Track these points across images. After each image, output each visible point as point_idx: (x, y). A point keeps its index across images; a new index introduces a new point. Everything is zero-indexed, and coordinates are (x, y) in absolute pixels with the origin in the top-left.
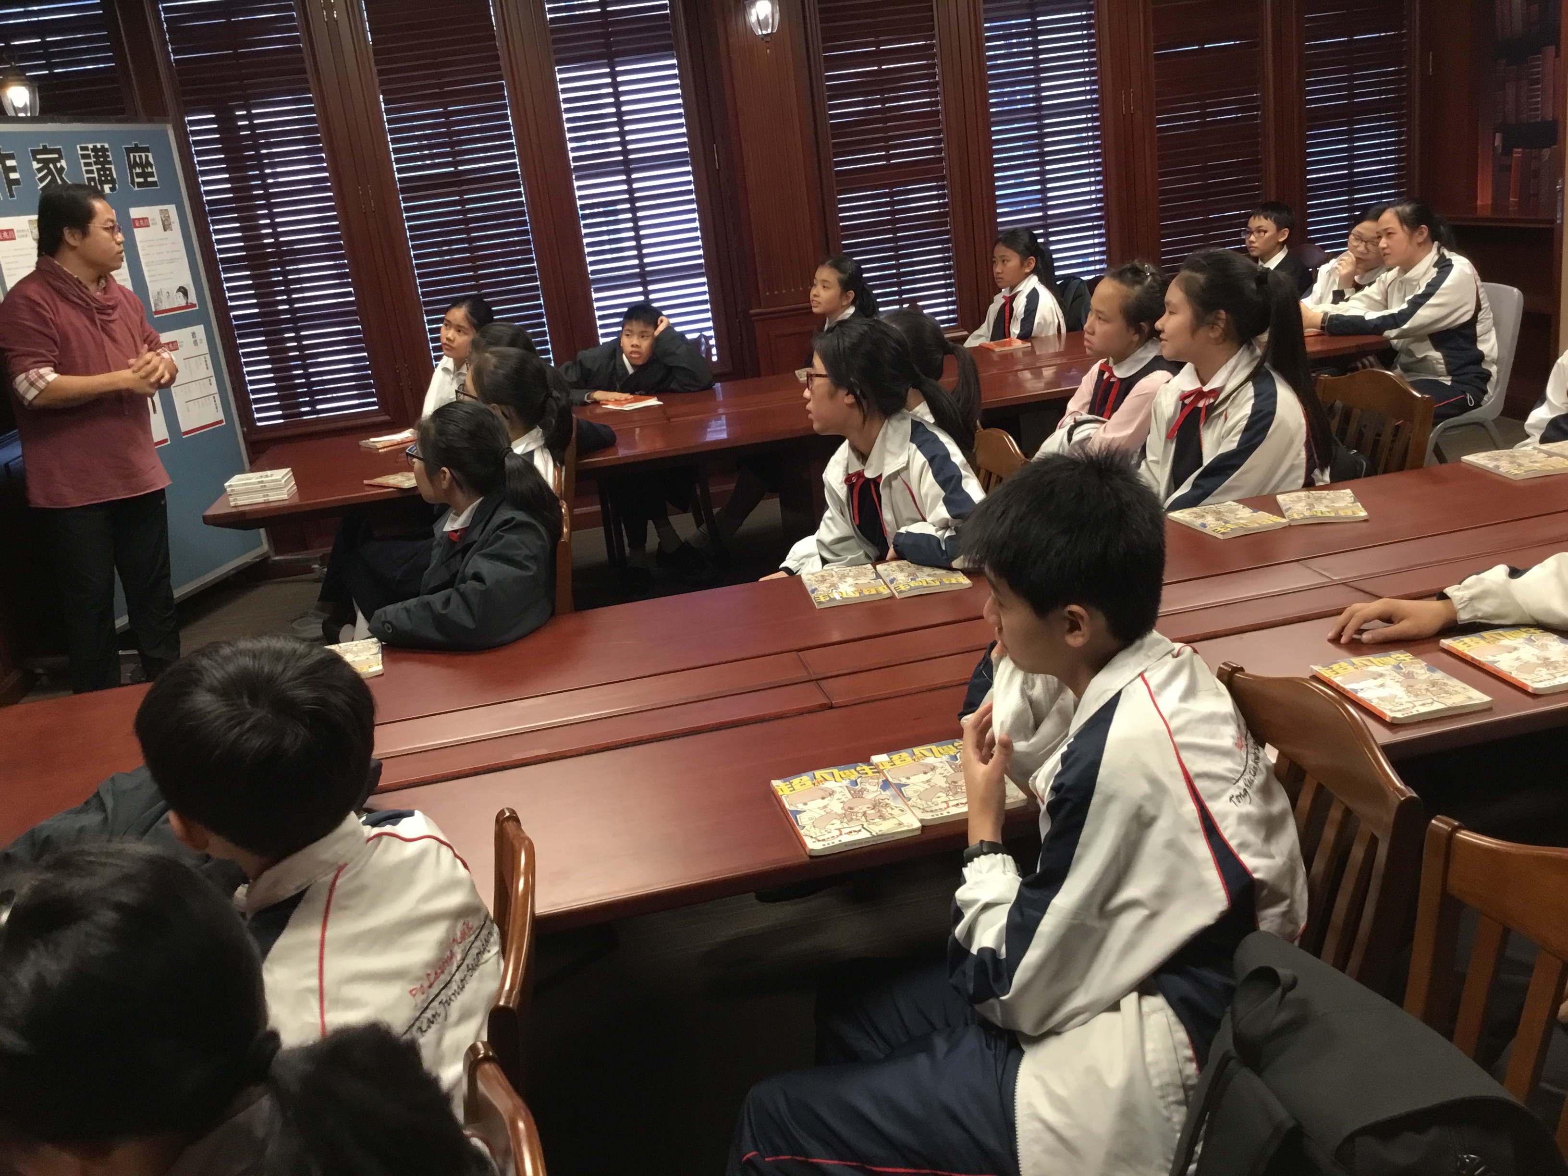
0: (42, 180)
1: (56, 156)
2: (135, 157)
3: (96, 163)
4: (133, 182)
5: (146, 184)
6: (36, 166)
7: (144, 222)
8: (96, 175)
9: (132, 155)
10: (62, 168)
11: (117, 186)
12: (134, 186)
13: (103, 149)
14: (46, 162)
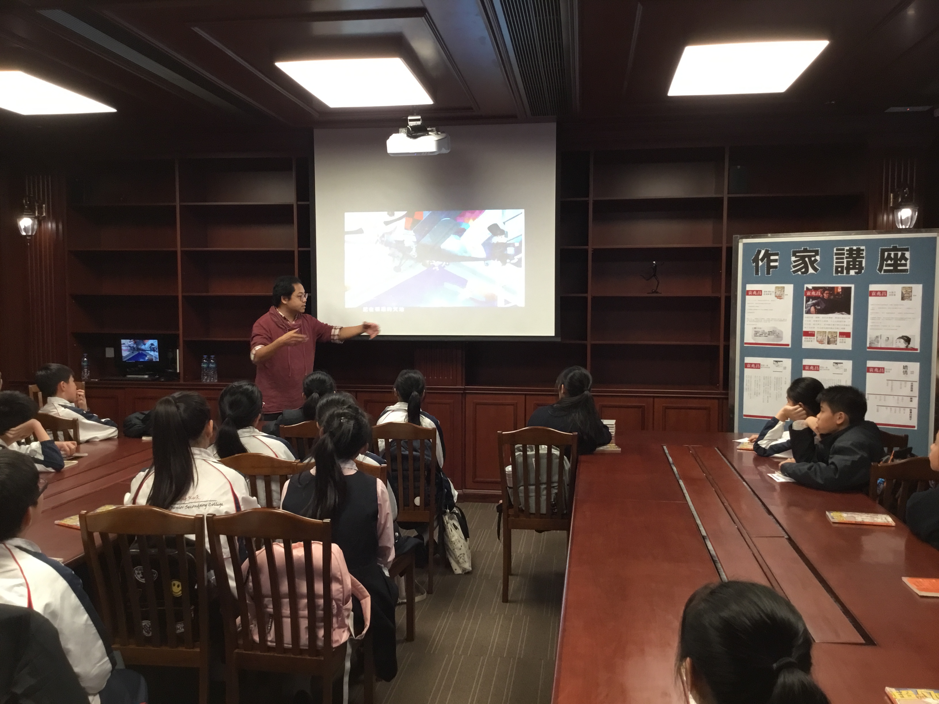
0: (794, 267)
1: (814, 254)
2: (889, 255)
3: (847, 258)
4: (880, 269)
5: (896, 270)
6: (793, 259)
7: (883, 294)
8: (845, 265)
9: (886, 254)
10: (816, 260)
11: (863, 271)
12: (881, 272)
13: (859, 250)
14: (803, 258)
